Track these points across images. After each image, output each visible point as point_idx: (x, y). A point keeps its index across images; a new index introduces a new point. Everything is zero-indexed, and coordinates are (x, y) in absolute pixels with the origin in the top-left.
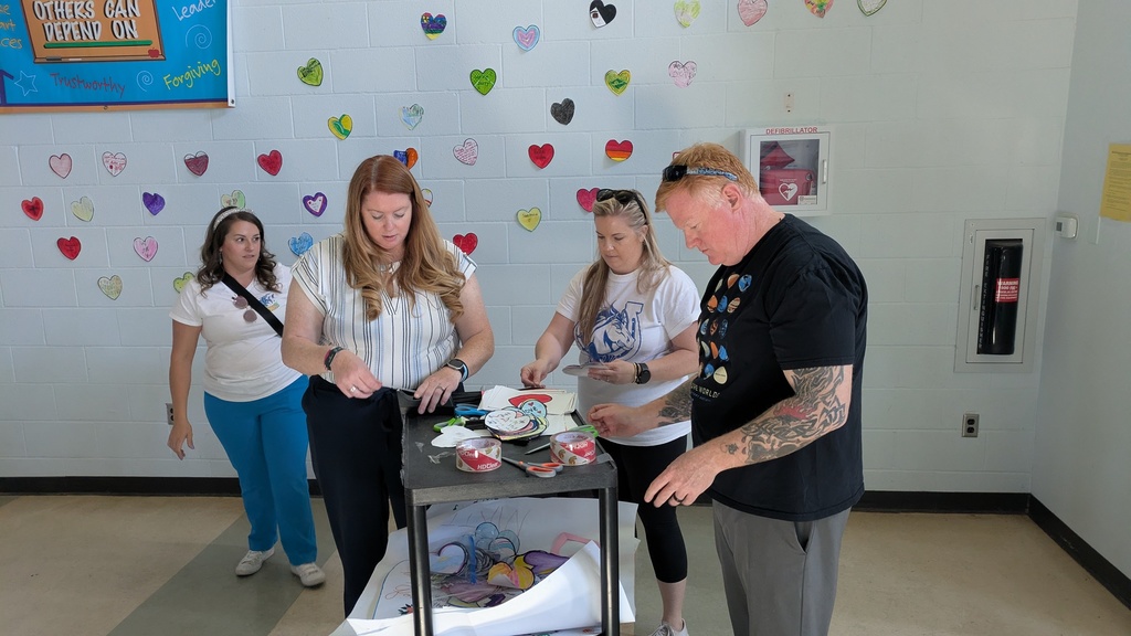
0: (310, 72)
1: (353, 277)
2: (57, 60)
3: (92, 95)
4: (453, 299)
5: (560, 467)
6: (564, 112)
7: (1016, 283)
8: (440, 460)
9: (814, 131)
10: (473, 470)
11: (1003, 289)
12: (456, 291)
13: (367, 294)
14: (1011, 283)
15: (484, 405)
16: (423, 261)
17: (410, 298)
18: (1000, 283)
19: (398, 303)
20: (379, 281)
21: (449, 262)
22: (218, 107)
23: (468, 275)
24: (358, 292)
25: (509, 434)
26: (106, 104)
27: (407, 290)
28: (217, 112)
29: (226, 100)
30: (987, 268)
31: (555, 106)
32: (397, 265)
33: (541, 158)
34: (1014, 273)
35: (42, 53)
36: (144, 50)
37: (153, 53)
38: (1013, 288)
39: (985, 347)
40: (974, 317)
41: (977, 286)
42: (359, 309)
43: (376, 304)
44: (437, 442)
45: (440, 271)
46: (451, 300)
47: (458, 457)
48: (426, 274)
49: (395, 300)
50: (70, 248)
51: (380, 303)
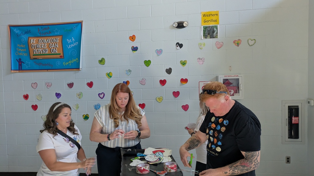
0: (102, 61)
1: (111, 116)
2: (36, 59)
3: (44, 67)
4: (139, 122)
5: (166, 173)
6: (169, 71)
7: (298, 118)
8: (132, 170)
9: (238, 76)
10: (141, 173)
11: (294, 120)
12: (140, 119)
13: (115, 120)
14: (296, 118)
15: (145, 153)
16: (131, 111)
17: (127, 121)
18: (293, 118)
19: (124, 123)
20: (119, 117)
21: (138, 112)
22: (77, 70)
23: (143, 115)
24: (113, 120)
25: (152, 162)
26: (48, 70)
27: (126, 119)
28: (77, 71)
29: (79, 68)
30: (289, 114)
31: (167, 70)
32: (123, 112)
33: (163, 83)
34: (297, 115)
35: (32, 57)
36: (59, 56)
37: (61, 57)
38: (297, 120)
39: (290, 137)
40: (287, 128)
41: (287, 119)
42: (113, 125)
43: (117, 123)
44: (131, 164)
45: (136, 114)
46: (138, 122)
47: (137, 169)
48: (132, 115)
49: (123, 122)
50: (35, 107)
51: (119, 123)
